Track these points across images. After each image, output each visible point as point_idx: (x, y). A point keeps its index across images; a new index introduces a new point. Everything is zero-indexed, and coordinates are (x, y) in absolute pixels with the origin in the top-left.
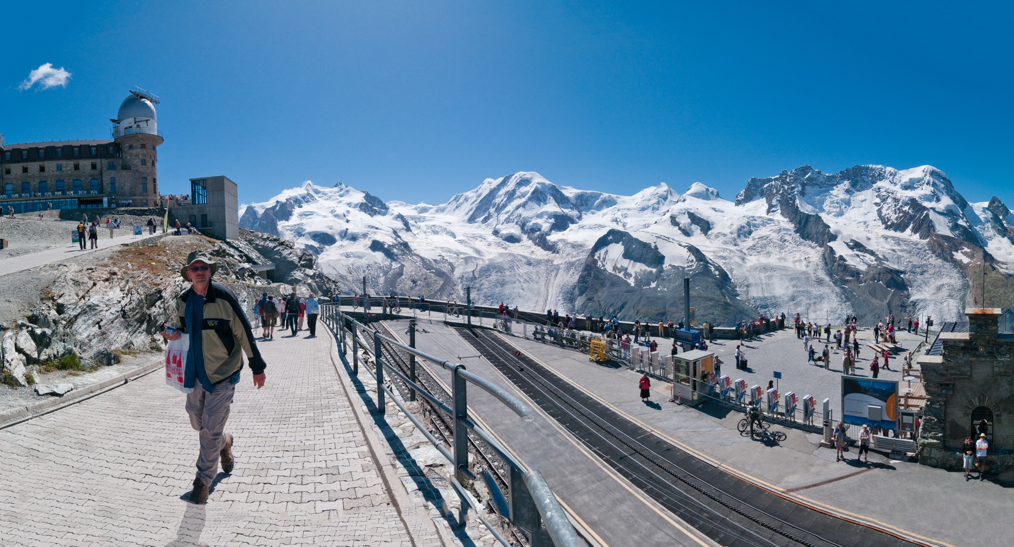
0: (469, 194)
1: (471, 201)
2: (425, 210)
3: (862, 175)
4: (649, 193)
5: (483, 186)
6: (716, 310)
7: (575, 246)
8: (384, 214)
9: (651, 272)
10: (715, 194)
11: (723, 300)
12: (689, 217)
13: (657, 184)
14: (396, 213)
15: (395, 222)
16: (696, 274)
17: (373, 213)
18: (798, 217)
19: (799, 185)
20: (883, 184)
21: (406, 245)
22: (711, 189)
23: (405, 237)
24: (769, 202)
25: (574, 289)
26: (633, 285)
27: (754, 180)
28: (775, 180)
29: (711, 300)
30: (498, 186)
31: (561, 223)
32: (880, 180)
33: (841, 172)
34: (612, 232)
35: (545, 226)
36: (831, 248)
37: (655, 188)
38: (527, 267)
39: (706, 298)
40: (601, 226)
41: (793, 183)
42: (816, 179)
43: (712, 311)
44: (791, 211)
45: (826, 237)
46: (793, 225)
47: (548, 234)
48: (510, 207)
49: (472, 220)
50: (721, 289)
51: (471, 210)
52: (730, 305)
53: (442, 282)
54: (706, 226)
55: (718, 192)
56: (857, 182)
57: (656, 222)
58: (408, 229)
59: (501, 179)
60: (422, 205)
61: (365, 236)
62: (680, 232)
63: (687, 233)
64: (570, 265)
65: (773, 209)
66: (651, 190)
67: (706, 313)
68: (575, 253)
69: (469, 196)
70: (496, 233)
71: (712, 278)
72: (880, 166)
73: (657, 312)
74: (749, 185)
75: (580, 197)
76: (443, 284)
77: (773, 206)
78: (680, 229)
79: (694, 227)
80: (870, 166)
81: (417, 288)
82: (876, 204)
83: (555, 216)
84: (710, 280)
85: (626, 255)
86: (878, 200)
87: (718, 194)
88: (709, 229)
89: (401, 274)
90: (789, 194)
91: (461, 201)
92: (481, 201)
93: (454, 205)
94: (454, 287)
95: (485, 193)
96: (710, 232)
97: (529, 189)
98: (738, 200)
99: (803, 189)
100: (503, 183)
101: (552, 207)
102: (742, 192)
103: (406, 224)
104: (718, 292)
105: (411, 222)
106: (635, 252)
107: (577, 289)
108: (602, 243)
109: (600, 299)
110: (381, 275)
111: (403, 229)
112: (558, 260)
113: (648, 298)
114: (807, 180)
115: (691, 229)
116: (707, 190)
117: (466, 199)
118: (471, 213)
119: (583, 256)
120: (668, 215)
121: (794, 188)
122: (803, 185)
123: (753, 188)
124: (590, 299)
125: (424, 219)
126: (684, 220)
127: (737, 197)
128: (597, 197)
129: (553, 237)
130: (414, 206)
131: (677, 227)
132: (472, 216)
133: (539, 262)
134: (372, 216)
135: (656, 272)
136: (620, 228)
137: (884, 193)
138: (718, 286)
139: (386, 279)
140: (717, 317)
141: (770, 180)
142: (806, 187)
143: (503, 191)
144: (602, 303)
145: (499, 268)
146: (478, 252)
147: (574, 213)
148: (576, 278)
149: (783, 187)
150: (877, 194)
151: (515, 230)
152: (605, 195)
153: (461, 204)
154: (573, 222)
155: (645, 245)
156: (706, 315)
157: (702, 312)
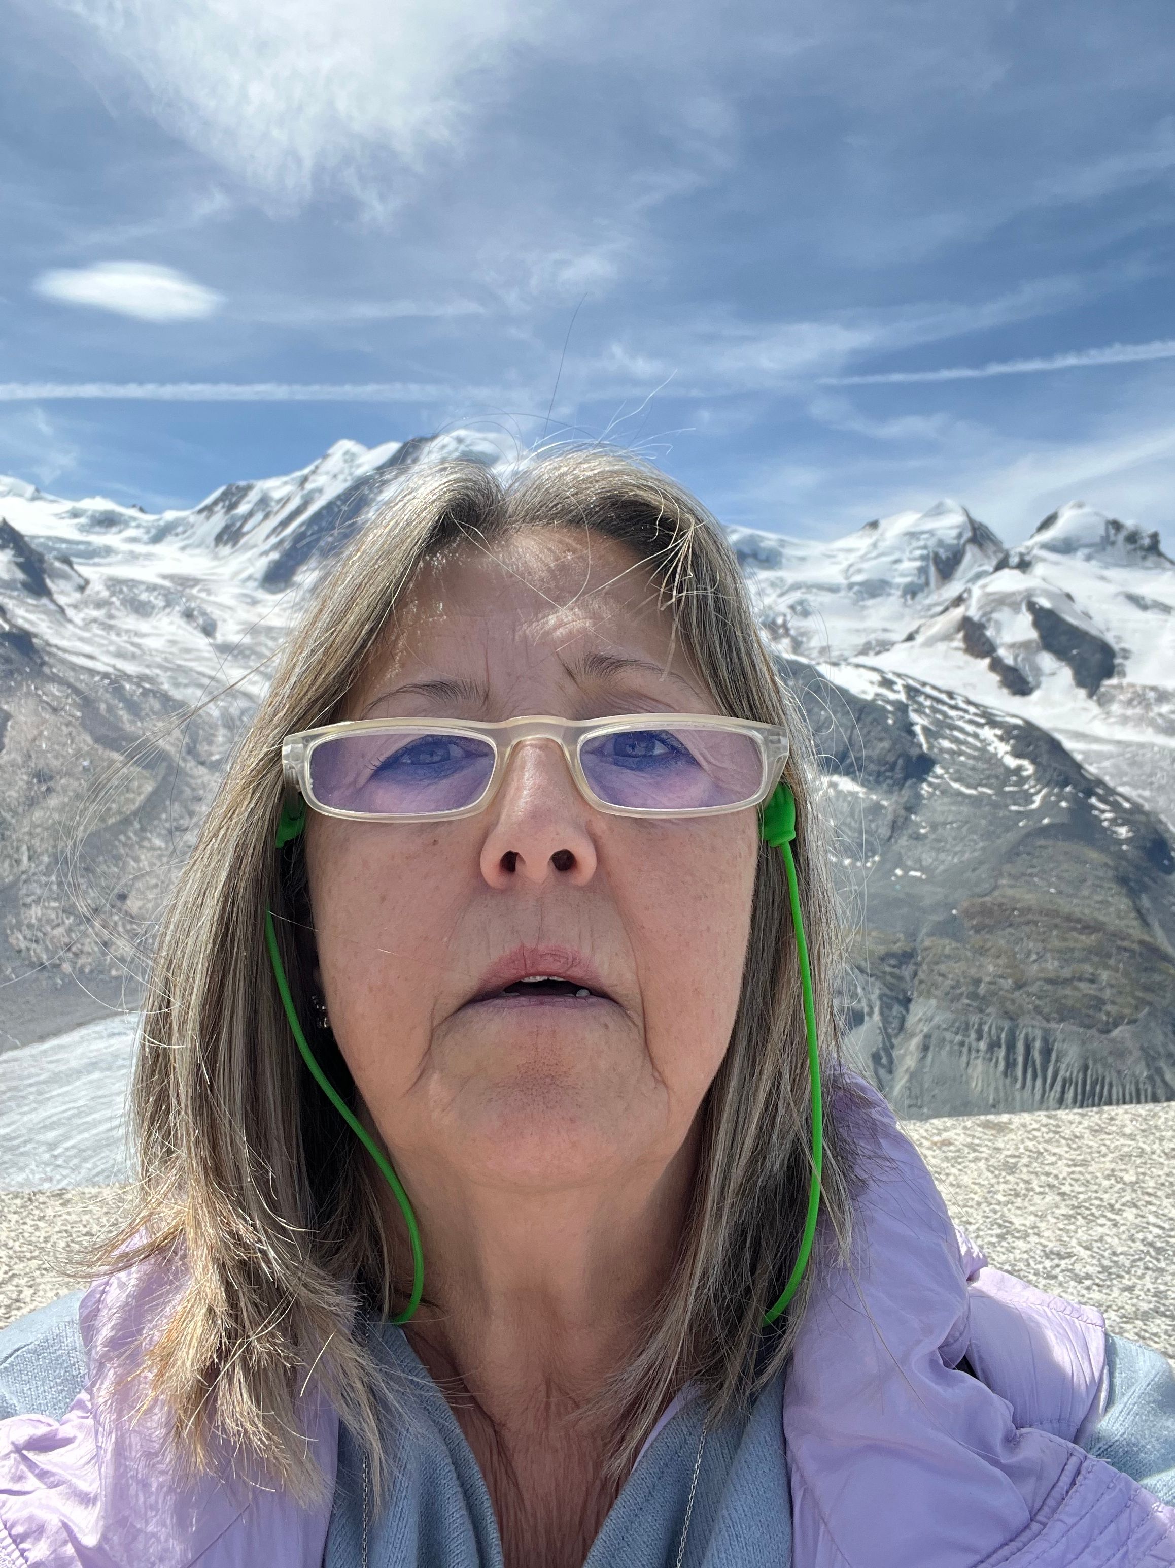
0: (276, 487)
1: (279, 514)
2: (105, 523)
5: (327, 469)
6: (1107, 967)
11: (1137, 932)
13: (930, 504)
16: (1044, 831)
21: (24, 643)
22: (1129, 525)
23: (24, 613)
29: (1088, 928)
30: (380, 469)
37: (920, 515)
39: (1069, 918)
43: (1088, 968)
50: (1133, 894)
51: (279, 543)
53: (149, 788)
55: (1154, 537)
57: (911, 638)
58: (39, 589)
60: (99, 504)
62: (995, 678)
66: (908, 522)
67: (1066, 973)
69: (277, 495)
71: (1102, 849)
73: (882, 949)
76: (155, 792)
78: (997, 665)
79: (1047, 661)
81: (53, 801)
84: (1093, 855)
87: (1154, 545)
88: (1109, 673)
91: (243, 508)
92: (315, 517)
95: (334, 491)
100: (398, 464)
103: (32, 566)
104: (1123, 903)
105: (50, 561)
116: (1116, 525)
125: (102, 557)
126: (1016, 635)
131: (987, 661)
138: (1123, 881)
140: (1107, 994)
153: (243, 521)
156: (1066, 982)
157: (1051, 965)
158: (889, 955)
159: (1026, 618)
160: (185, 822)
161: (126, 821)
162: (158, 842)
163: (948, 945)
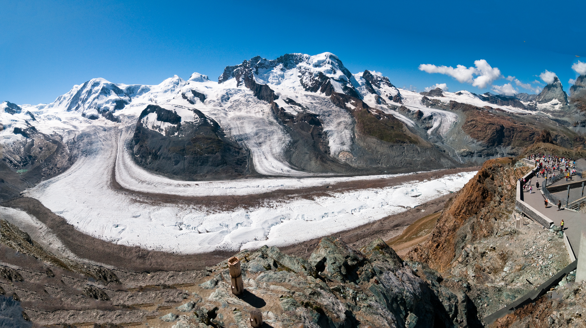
0: (66, 95)
1: (67, 99)
2: (42, 107)
3: (290, 60)
4: (168, 82)
5: (73, 90)
6: (213, 144)
7: (129, 117)
8: (19, 113)
9: (174, 126)
10: (206, 78)
11: (217, 138)
12: (193, 93)
13: (172, 76)
14: (26, 111)
15: (26, 116)
16: (200, 125)
17: (13, 112)
18: (255, 87)
19: (254, 68)
20: (303, 64)
21: (33, 128)
22: (203, 76)
23: (33, 124)
24: (238, 79)
25: (132, 141)
26: (164, 135)
27: (227, 68)
28: (240, 66)
29: (210, 139)
30: (81, 88)
31: (120, 105)
32: (301, 62)
33: (278, 59)
34: (149, 106)
35: (111, 107)
36: (276, 104)
37: (171, 78)
38: (104, 132)
39: (207, 138)
40: (143, 104)
41: (250, 67)
42: (263, 64)
43: (211, 145)
44: (251, 84)
45: (272, 97)
46: (253, 92)
47: (113, 112)
48: (90, 99)
49: (69, 109)
50: (215, 132)
51: (68, 104)
52: (221, 141)
53: (56, 147)
54: (203, 98)
55: (207, 77)
56: (287, 64)
57: (174, 98)
58: (34, 119)
59: (82, 85)
60: (40, 105)
61: (10, 126)
62: (188, 102)
63: (192, 102)
64: (128, 128)
65: (241, 83)
66: (169, 80)
67: (208, 147)
68: (130, 121)
69: (66, 96)
70: (84, 115)
71: (209, 126)
72: (300, 54)
73: (180, 149)
74: (225, 71)
75: (129, 89)
77: (240, 82)
78: (188, 100)
79: (196, 98)
80: (294, 54)
81: (43, 152)
82: (299, 76)
83: (116, 101)
84: (208, 128)
85: (159, 119)
86: (300, 74)
87: (208, 78)
88: (205, 99)
89: (32, 145)
90: (249, 74)
91: (62, 100)
92: (73, 98)
93: (58, 102)
94: (64, 149)
95: (75, 93)
96: (205, 101)
97: (99, 88)
98: (220, 81)
99: (257, 70)
100: (84, 86)
101: (114, 96)
102: (221, 75)
103: (32, 116)
104: (214, 134)
105: (35, 115)
106: (164, 116)
107: (134, 141)
108: (145, 113)
109: (147, 146)
110: (22, 147)
111: (31, 119)
112: (121, 126)
113: (174, 142)
114: (258, 65)
115: (194, 100)
116: (201, 76)
117: (65, 98)
118: (68, 106)
119: (135, 122)
120: (180, 93)
121: (251, 70)
122: (257, 68)
123: (228, 72)
124: (141, 146)
125: (42, 113)
126: (190, 95)
127: (219, 79)
128: (138, 87)
129: (117, 113)
130: (36, 106)
131: (186, 100)
132: (69, 107)
133: (110, 129)
134: (13, 114)
135: (177, 126)
136: (153, 104)
137: (304, 70)
138: (213, 131)
139: (24, 149)
140: (214, 148)
141: (237, 67)
142: (259, 69)
143: (85, 91)
144: (148, 147)
145: (87, 135)
146: (75, 127)
147: (127, 98)
148: (133, 135)
149: (245, 70)
150: (299, 70)
151: (95, 112)
152: (143, 86)
153: (62, 101)
154: (127, 104)
155: (169, 112)
156: (208, 148)
157: (205, 146)
158: (181, 150)
159: (191, 92)
160: (63, 151)
161: (54, 153)
162: (59, 155)
163: (189, 146)
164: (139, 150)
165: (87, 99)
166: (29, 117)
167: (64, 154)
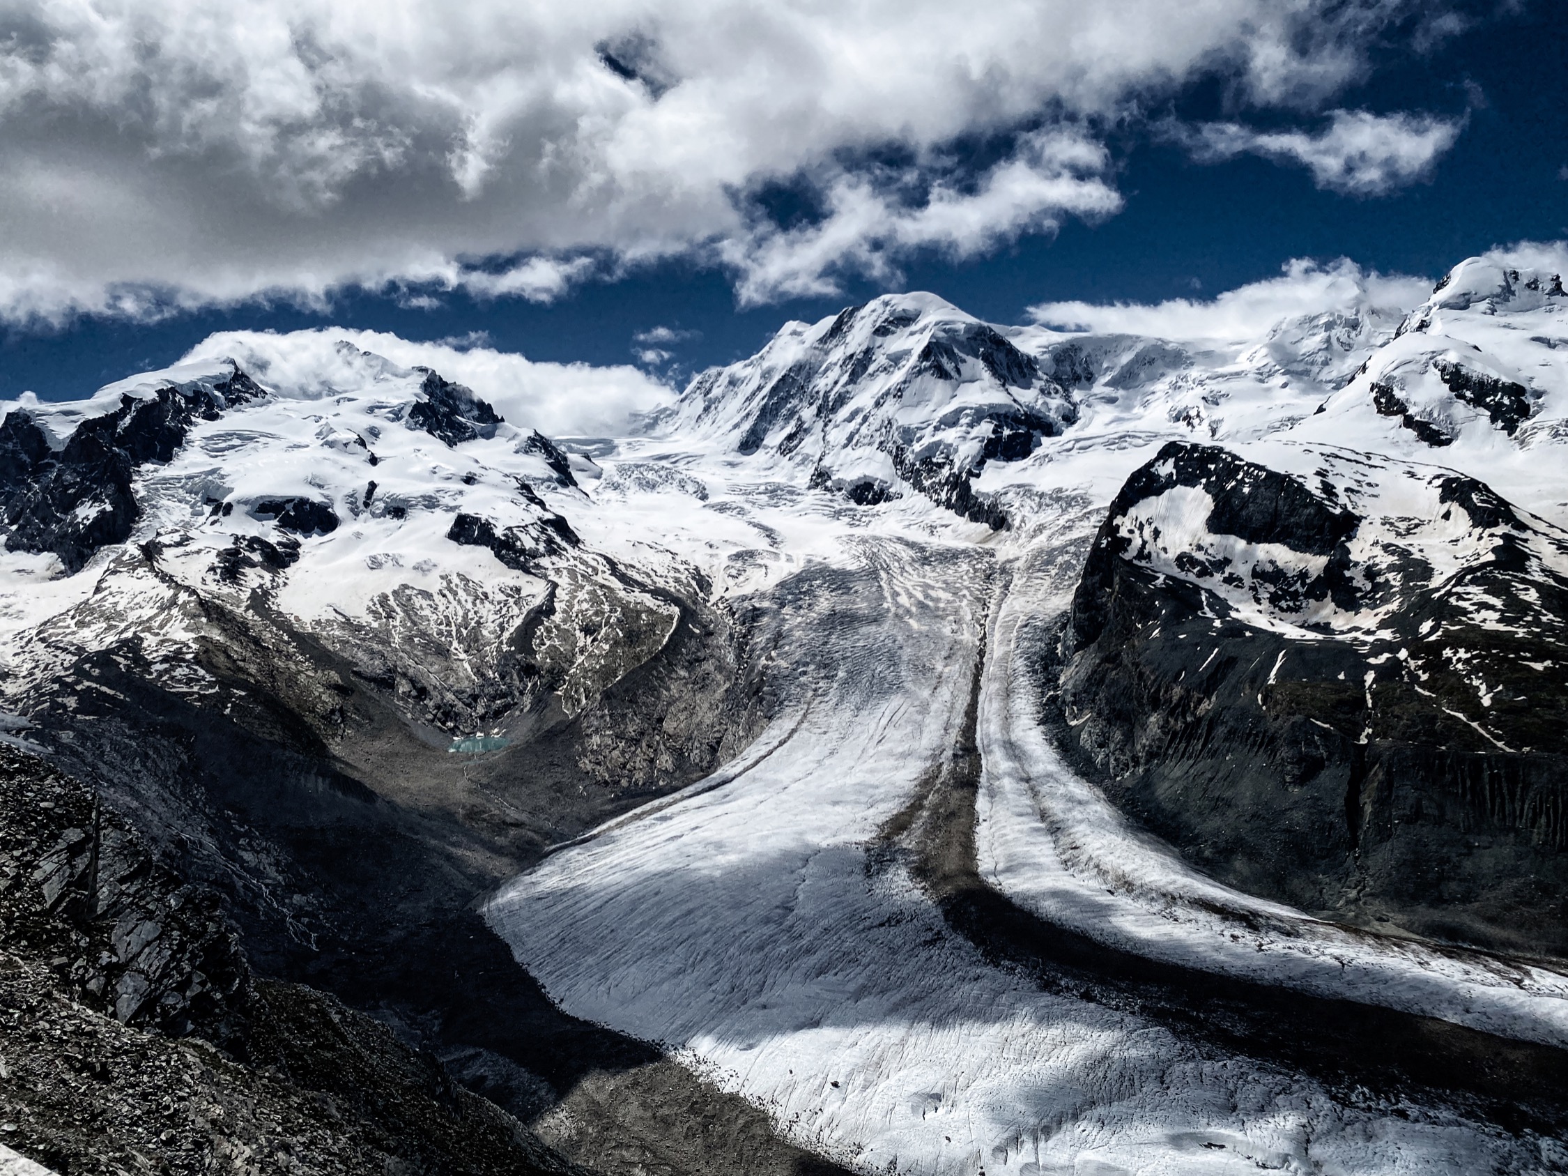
0: (740, 371)
5: (779, 346)
8: (489, 435)
9: (1308, 568)
12: (1444, 382)
14: (527, 433)
15: (523, 458)
17: (454, 434)
21: (560, 524)
25: (1061, 629)
30: (822, 342)
31: (1014, 436)
34: (1172, 452)
38: (916, 570)
40: (1139, 436)
47: (974, 473)
49: (750, 444)
51: (748, 415)
54: (1511, 407)
58: (566, 479)
62: (1411, 433)
63: (1431, 435)
68: (1061, 523)
69: (742, 376)
70: (822, 479)
75: (1065, 354)
78: (1409, 422)
79: (1461, 409)
83: (994, 416)
85: (1217, 524)
88: (1525, 413)
89: (547, 610)
91: (716, 392)
92: (774, 389)
93: (699, 404)
94: (709, 642)
95: (785, 365)
96: (1525, 425)
97: (913, 342)
101: (982, 390)
103: (558, 464)
105: (573, 458)
106: (1251, 507)
107: (1070, 630)
108: (1143, 486)
111: (550, 479)
115: (1450, 420)
118: (747, 426)
120: (1363, 383)
124: (1111, 660)
126: (1426, 393)
129: (992, 481)
131: (1399, 419)
132: (751, 433)
134: (451, 443)
135: (1326, 568)
136: (1200, 436)
143: (836, 357)
144: (1147, 671)
146: (771, 535)
147: (1052, 404)
151: (877, 466)
153: (718, 400)
154: (1050, 430)
159: (1434, 375)
160: (701, 654)
161: (656, 658)
164: (1094, 681)
165: (842, 400)
166: (537, 466)
167: (708, 666)
